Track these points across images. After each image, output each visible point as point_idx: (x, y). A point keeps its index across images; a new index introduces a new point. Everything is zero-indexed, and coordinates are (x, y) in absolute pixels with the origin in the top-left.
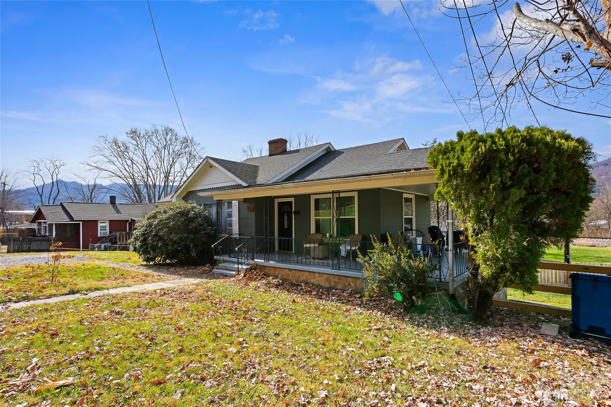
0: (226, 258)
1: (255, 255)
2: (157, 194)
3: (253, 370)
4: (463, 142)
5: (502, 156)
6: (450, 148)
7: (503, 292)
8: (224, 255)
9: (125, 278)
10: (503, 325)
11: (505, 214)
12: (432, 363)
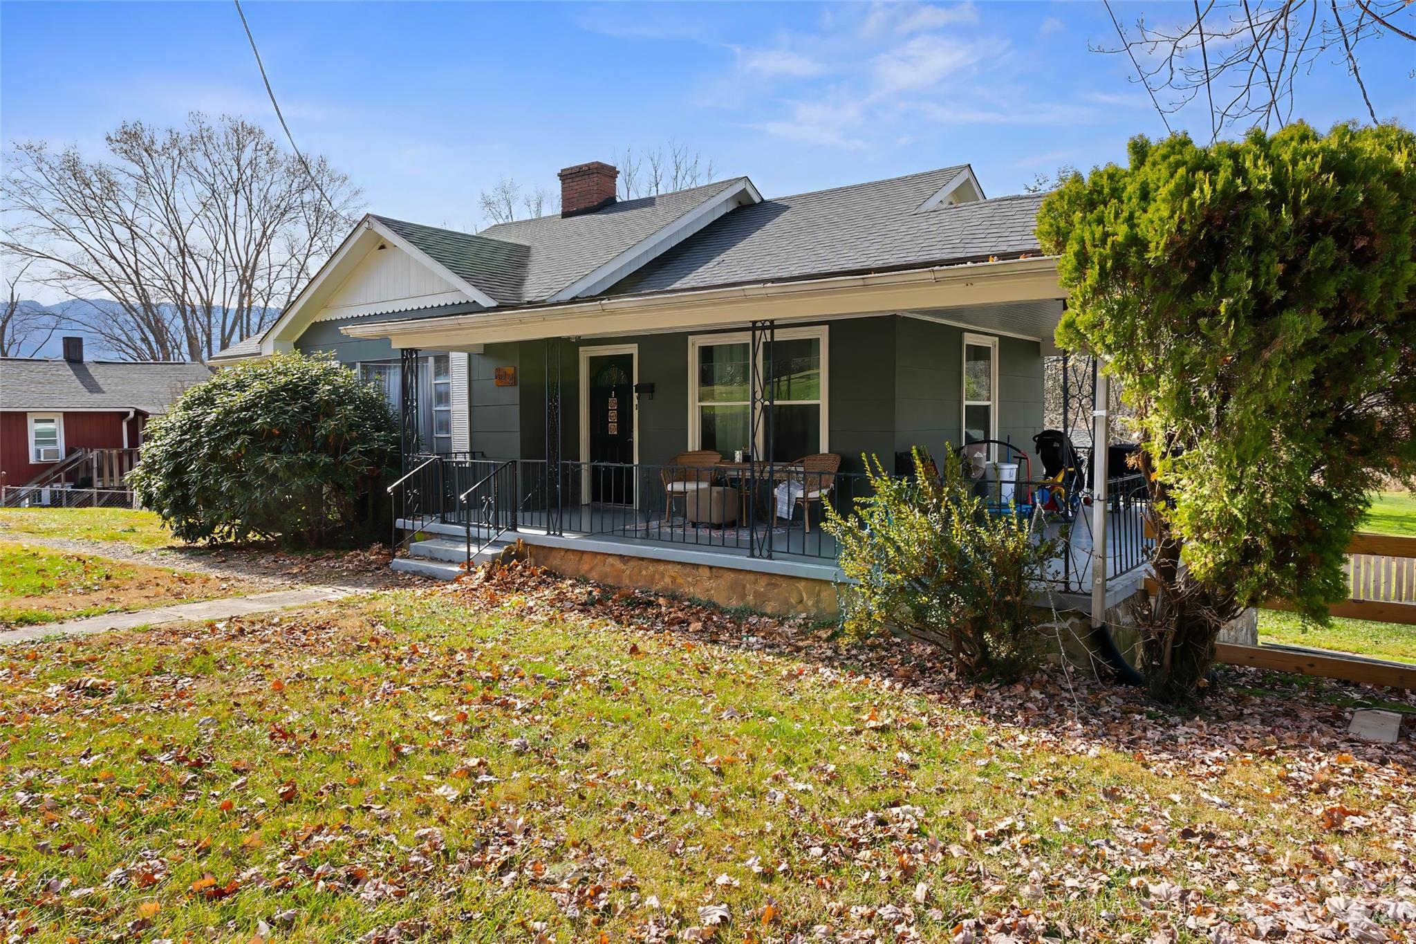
0: (433, 525)
1: (519, 514)
2: (216, 333)
3: (505, 849)
4: (1147, 171)
5: (1262, 212)
6: (1106, 190)
7: (1248, 624)
8: (427, 517)
9: (117, 587)
10: (1242, 714)
11: (1260, 387)
12: (1035, 823)
